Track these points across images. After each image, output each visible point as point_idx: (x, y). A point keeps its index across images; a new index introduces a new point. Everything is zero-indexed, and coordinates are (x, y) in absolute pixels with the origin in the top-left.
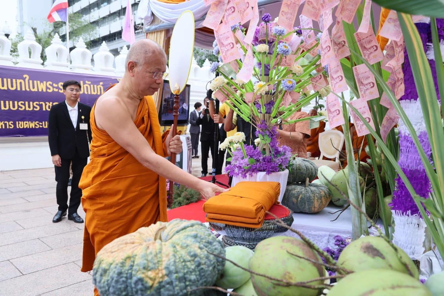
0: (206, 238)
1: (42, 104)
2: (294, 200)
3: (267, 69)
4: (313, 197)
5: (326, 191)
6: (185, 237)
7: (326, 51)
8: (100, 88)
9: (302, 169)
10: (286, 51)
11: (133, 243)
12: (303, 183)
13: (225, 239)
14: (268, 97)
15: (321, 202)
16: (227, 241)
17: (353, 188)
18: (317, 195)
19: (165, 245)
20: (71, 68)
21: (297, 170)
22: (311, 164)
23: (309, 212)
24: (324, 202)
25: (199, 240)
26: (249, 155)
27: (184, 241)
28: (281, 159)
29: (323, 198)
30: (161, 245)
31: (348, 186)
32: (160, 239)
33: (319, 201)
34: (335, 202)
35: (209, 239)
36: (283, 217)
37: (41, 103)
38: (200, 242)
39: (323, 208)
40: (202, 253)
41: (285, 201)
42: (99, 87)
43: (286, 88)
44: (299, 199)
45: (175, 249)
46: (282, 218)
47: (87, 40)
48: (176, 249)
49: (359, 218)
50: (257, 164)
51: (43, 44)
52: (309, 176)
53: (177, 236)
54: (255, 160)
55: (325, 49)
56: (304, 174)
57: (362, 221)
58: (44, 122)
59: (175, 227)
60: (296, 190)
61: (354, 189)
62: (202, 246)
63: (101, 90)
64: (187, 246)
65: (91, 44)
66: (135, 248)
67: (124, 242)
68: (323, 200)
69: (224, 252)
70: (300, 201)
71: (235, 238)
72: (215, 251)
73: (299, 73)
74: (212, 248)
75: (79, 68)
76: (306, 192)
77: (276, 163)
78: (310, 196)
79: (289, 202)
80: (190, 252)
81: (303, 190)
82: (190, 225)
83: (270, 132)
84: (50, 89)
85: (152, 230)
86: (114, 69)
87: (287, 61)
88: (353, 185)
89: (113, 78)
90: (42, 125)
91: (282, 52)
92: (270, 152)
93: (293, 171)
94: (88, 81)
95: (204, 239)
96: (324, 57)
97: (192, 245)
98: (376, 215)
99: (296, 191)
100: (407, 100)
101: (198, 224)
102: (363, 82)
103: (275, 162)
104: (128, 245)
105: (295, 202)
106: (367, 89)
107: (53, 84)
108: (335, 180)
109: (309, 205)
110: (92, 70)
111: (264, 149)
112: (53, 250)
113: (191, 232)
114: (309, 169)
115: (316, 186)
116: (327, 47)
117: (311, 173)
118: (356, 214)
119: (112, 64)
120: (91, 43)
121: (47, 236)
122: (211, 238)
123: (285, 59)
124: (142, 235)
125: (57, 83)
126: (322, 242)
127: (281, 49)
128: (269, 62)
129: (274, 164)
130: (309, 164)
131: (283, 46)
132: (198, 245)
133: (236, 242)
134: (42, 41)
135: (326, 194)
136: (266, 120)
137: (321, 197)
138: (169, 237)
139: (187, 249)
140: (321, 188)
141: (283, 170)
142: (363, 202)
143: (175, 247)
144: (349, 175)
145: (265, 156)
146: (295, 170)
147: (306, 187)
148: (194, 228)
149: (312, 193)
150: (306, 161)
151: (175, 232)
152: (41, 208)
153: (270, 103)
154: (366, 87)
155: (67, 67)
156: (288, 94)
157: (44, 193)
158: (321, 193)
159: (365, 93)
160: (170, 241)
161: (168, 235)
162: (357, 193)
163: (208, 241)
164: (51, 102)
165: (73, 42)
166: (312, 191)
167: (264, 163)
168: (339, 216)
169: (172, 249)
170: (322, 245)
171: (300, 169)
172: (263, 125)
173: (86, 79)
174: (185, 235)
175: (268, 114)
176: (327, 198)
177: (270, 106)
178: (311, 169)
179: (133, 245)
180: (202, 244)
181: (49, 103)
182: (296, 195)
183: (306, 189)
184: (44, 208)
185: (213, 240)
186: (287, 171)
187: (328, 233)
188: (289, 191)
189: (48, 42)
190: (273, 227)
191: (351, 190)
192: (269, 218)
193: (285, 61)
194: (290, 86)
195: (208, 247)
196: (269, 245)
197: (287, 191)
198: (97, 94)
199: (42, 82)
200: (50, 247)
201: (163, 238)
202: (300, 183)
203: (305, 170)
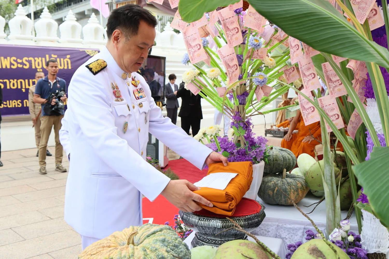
0: (173, 242)
1: (6, 82)
2: (270, 192)
3: (240, 59)
4: (289, 190)
5: (303, 183)
6: (155, 241)
7: (295, 49)
8: (67, 62)
9: (279, 159)
10: (257, 45)
11: (109, 247)
12: (280, 174)
13: (198, 235)
14: (242, 87)
15: (298, 194)
16: (200, 237)
17: (327, 181)
18: (294, 187)
19: (137, 249)
20: (35, 40)
21: (273, 160)
22: (289, 154)
23: (285, 205)
24: (300, 195)
25: (166, 244)
26: (223, 148)
27: (153, 245)
28: (256, 152)
29: (299, 190)
30: (133, 249)
31: (323, 178)
32: (133, 243)
33: (296, 193)
34: (313, 192)
35: (175, 242)
36: (253, 213)
37: (5, 80)
38: (167, 246)
39: (300, 200)
40: (169, 255)
41: (262, 194)
42: (65, 60)
43: (258, 83)
44: (275, 192)
45: (145, 252)
46: (253, 215)
47: (51, 3)
48: (147, 252)
49: (333, 211)
50: (231, 157)
51: (4, 10)
52: (287, 167)
53: (147, 241)
54: (230, 153)
55: (294, 47)
56: (281, 165)
57: (336, 214)
58: (8, 101)
59: (146, 232)
60: (272, 182)
61: (329, 182)
62: (169, 249)
63: (68, 64)
64: (156, 249)
65: (55, 8)
66: (112, 251)
67: (102, 245)
68: (300, 192)
69: (189, 254)
70: (276, 193)
71: (207, 234)
72: (181, 253)
73: (271, 66)
74: (178, 251)
75: (44, 40)
76: (283, 184)
77: (250, 157)
78: (286, 189)
79: (265, 194)
80: (158, 255)
81: (280, 182)
82: (159, 230)
83: (245, 124)
84: (14, 65)
85: (125, 234)
86: (81, 40)
87: (260, 54)
88: (329, 178)
89: (81, 50)
90: (6, 105)
91: (253, 46)
92: (245, 144)
93: (269, 162)
94: (54, 55)
95: (171, 244)
96: (293, 56)
97: (160, 248)
98: (352, 207)
99: (272, 184)
100: (372, 98)
101: (166, 229)
102: (332, 79)
103: (249, 154)
104: (105, 248)
105: (271, 195)
106: (336, 86)
107: (17, 60)
108: (311, 172)
109: (285, 198)
110: (58, 42)
111: (239, 141)
112: (27, 241)
113: (159, 236)
114: (286, 160)
115: (293, 177)
116: (296, 46)
117: (289, 164)
118: (331, 208)
119: (80, 34)
120: (55, 6)
121: (19, 225)
122: (177, 241)
123: (257, 52)
124: (117, 239)
125: (21, 59)
126: (297, 236)
127: (252, 43)
128: (242, 52)
129: (248, 157)
130: (287, 154)
131: (254, 40)
132: (165, 248)
133: (208, 238)
134: (3, 7)
135: (303, 186)
136: (240, 111)
137: (298, 189)
138: (141, 241)
139: (156, 252)
140: (298, 179)
141: (259, 162)
142: (337, 194)
143: (145, 251)
144: (325, 167)
145: (239, 148)
146: (272, 161)
147: (283, 178)
148: (163, 232)
149: (289, 185)
150: (284, 150)
151: (145, 236)
152: (10, 195)
153: (243, 94)
154: (334, 84)
155: (32, 40)
156: (260, 89)
157: (12, 179)
158: (298, 185)
159: (333, 89)
160: (141, 245)
161: (140, 239)
162: (332, 186)
163: (175, 244)
164: (15, 79)
165: (36, 6)
166: (288, 183)
167: (239, 156)
168: (315, 208)
169: (143, 253)
170: (297, 238)
171: (276, 160)
172: (237, 116)
173: (51, 52)
174: (155, 240)
175: (242, 105)
176: (304, 190)
177: (244, 97)
178: (289, 159)
179: (110, 249)
180: (169, 248)
181: (14, 80)
182: (272, 188)
183: (283, 181)
184: (13, 196)
185: (179, 243)
186: (262, 163)
187: (303, 226)
188: (265, 183)
189: (9, 8)
190: (244, 224)
191: (326, 183)
192: (240, 215)
193: (257, 54)
194: (261, 81)
195: (174, 250)
196: (227, 248)
197: (263, 182)
198: (64, 68)
199: (5, 58)
200: (23, 238)
201: (135, 241)
202: (277, 173)
203: (282, 160)
